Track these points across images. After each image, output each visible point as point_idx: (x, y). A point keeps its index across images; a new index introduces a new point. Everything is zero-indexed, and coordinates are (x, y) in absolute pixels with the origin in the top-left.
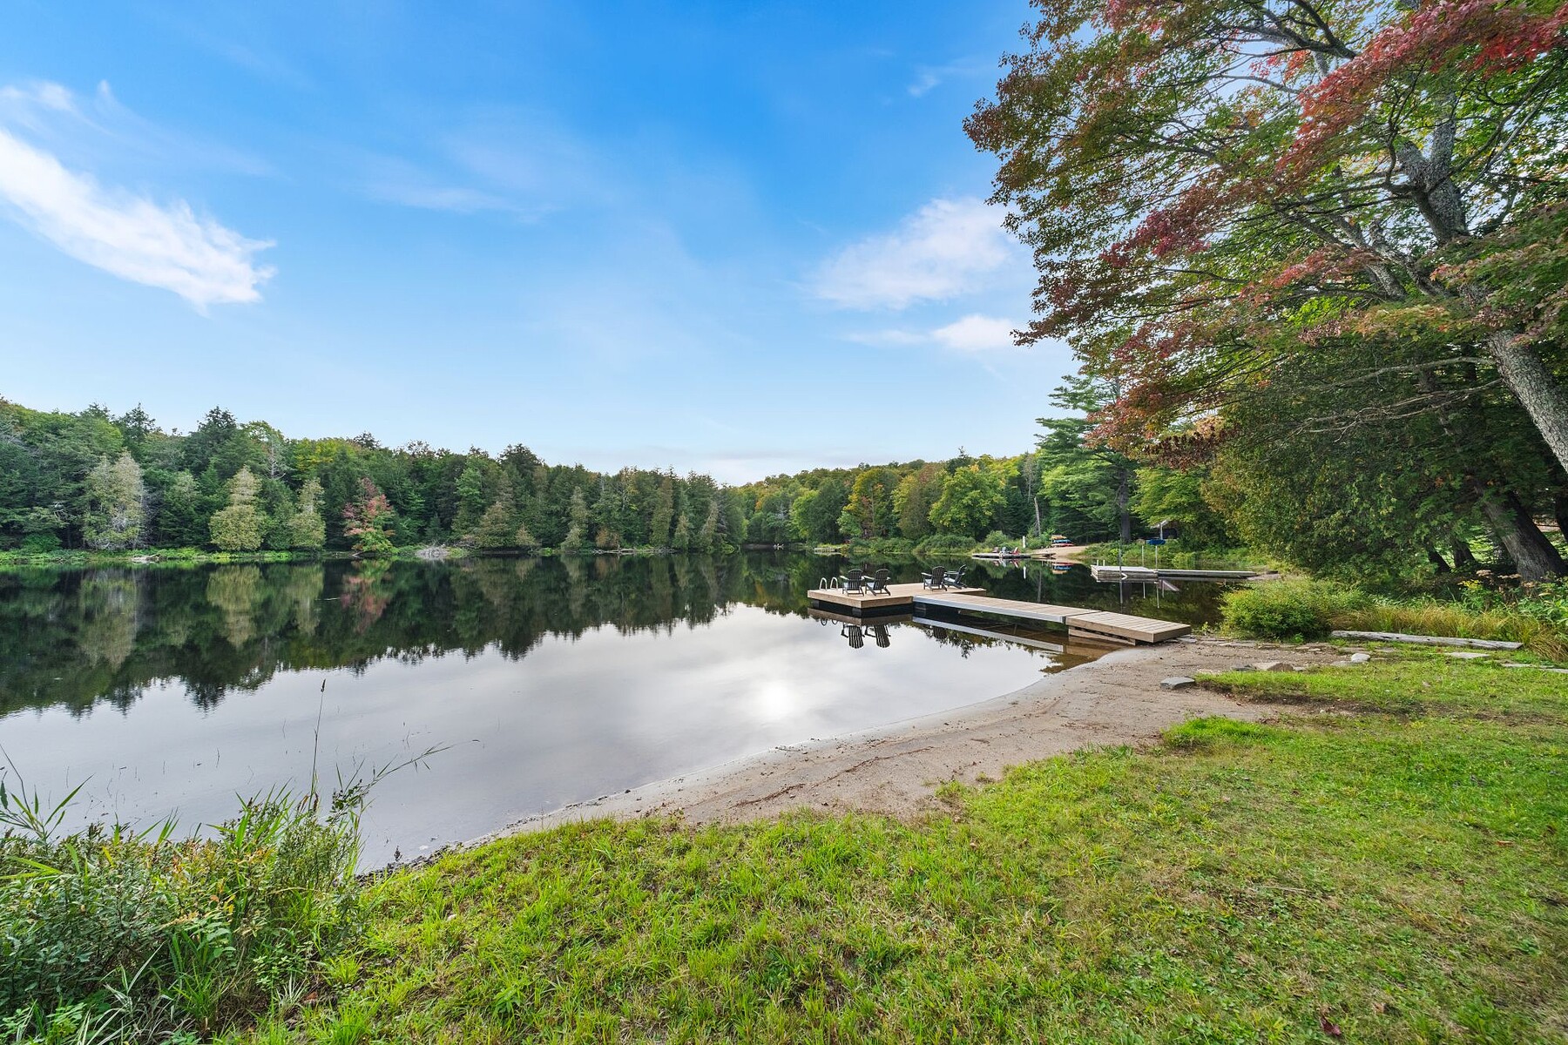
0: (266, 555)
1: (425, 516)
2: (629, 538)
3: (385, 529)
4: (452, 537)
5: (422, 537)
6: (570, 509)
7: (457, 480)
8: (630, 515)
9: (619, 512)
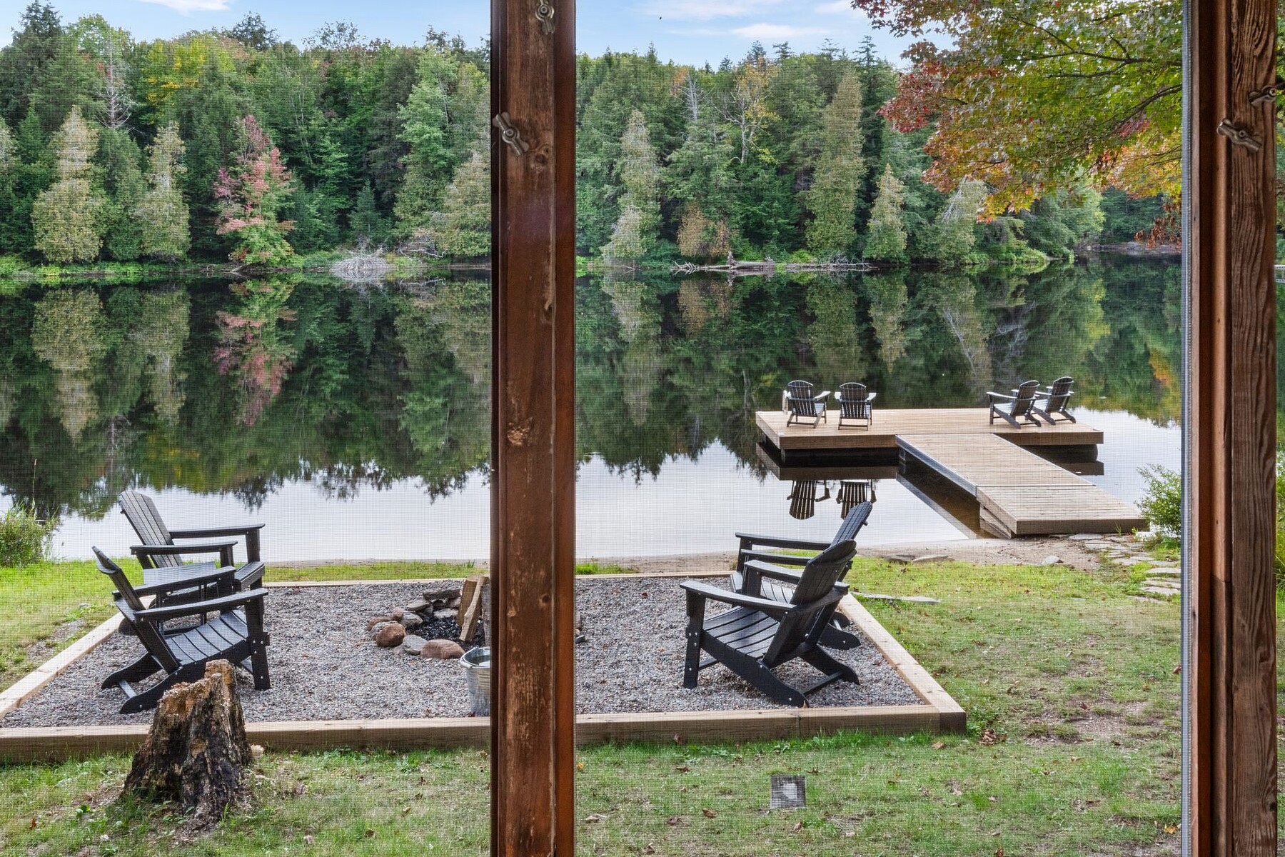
0: (108, 270)
1: (348, 187)
2: (755, 234)
4: (395, 233)
5: (342, 232)
6: (623, 166)
7: (402, 108)
8: (756, 175)
9: (729, 168)
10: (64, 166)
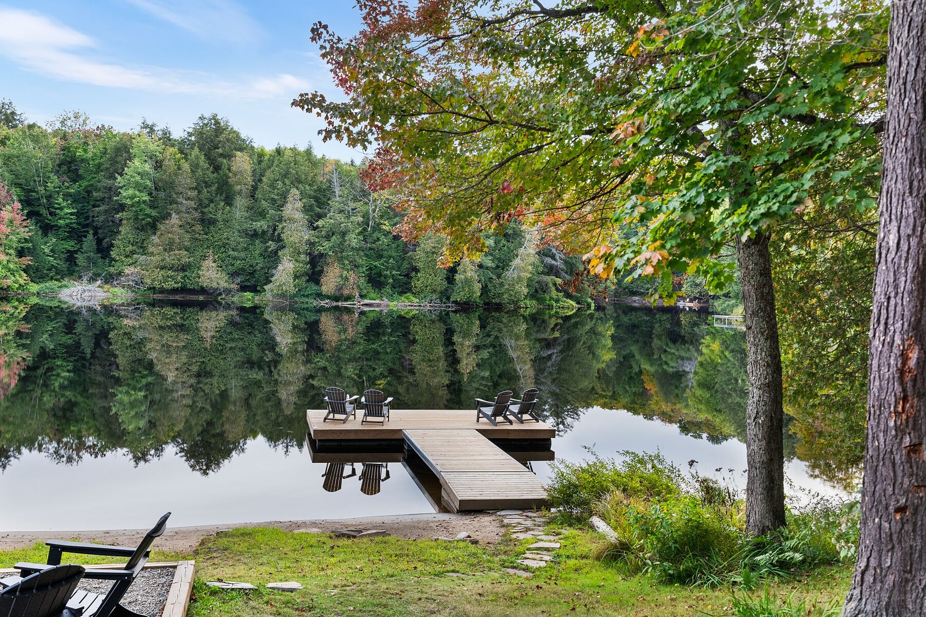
1: (76, 234)
2: (376, 281)
3: (21, 253)
4: (112, 270)
5: (70, 267)
6: (283, 228)
7: (119, 178)
8: (378, 239)
9: (359, 234)
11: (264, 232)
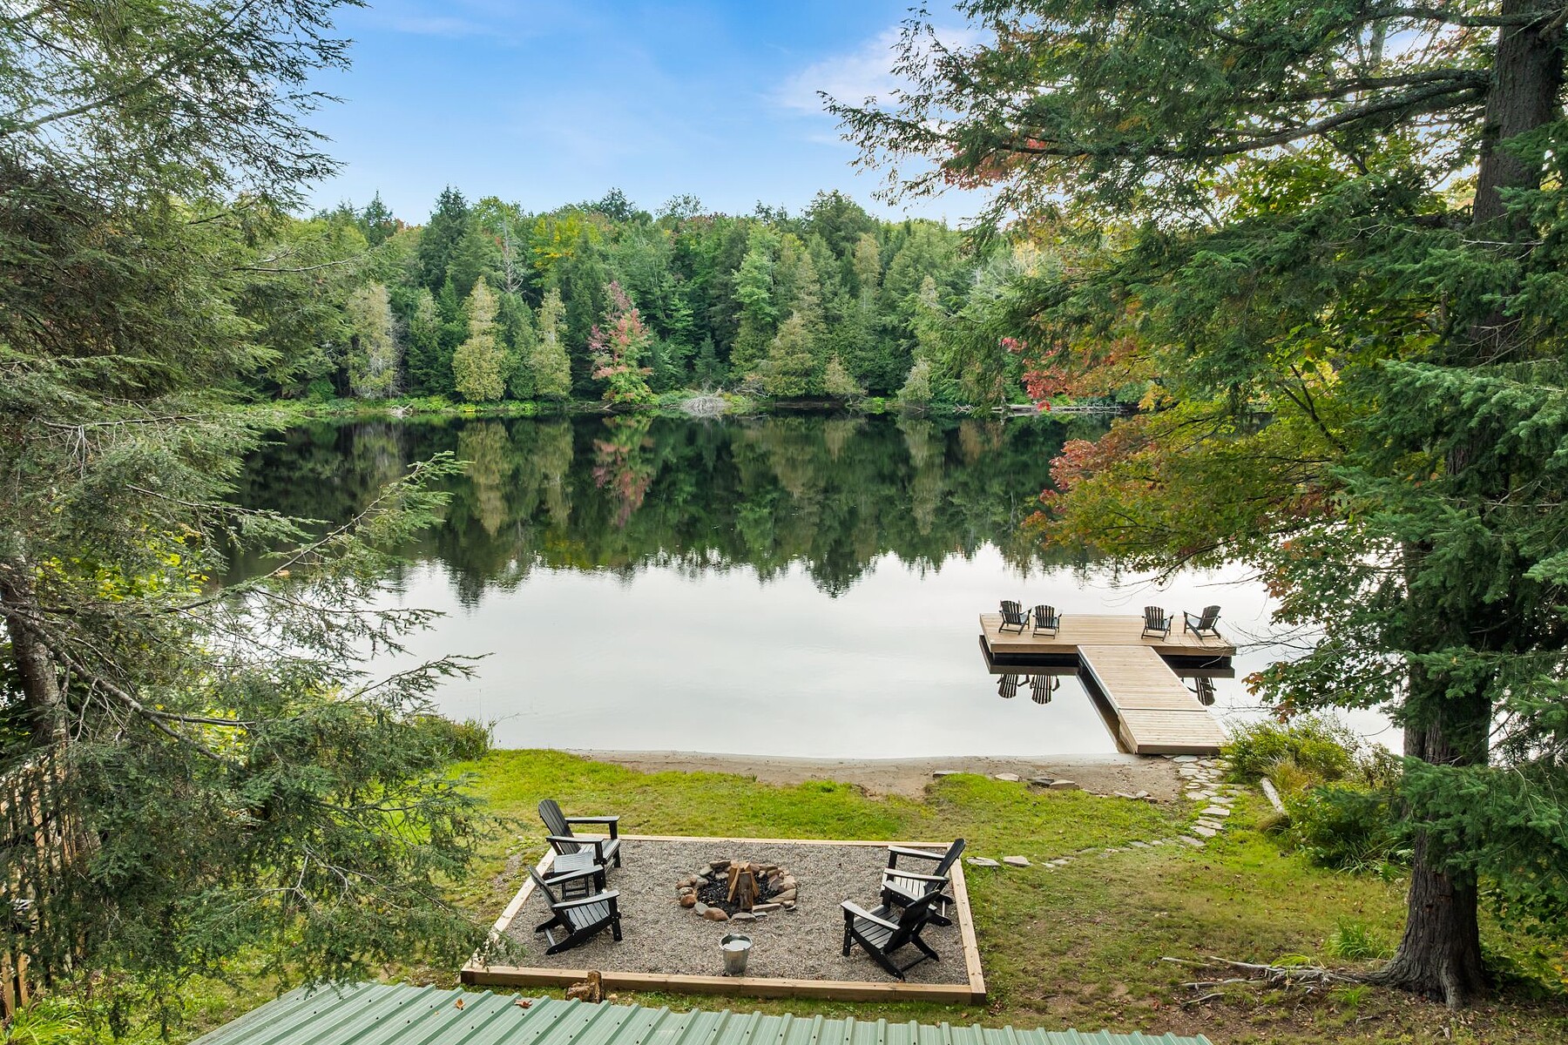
0: (511, 407)
1: (694, 337)
3: (641, 364)
4: (731, 375)
5: (689, 375)
6: (916, 323)
7: (736, 273)
10: (475, 326)
11: (894, 328)
